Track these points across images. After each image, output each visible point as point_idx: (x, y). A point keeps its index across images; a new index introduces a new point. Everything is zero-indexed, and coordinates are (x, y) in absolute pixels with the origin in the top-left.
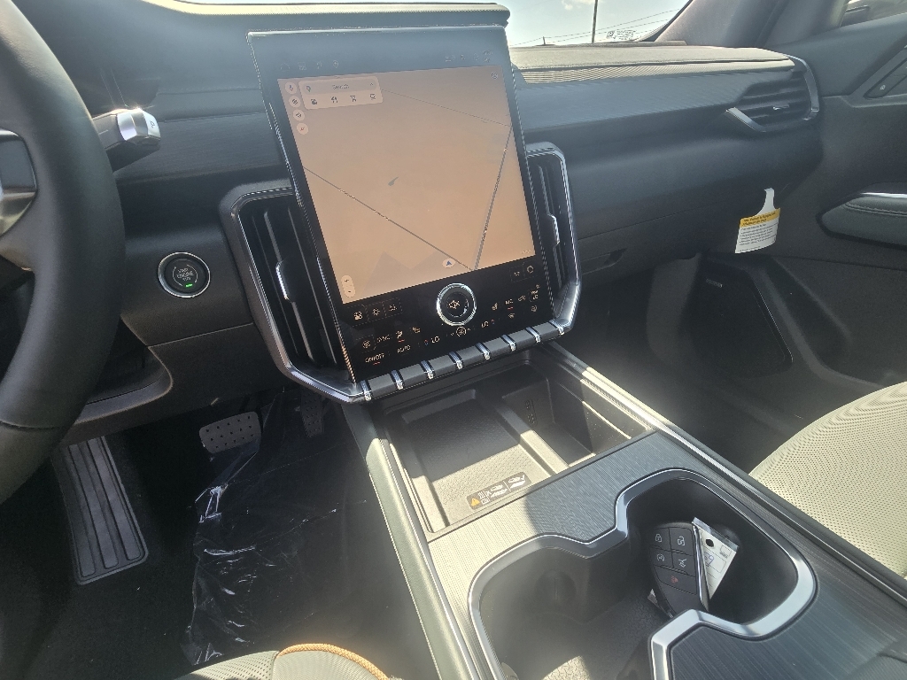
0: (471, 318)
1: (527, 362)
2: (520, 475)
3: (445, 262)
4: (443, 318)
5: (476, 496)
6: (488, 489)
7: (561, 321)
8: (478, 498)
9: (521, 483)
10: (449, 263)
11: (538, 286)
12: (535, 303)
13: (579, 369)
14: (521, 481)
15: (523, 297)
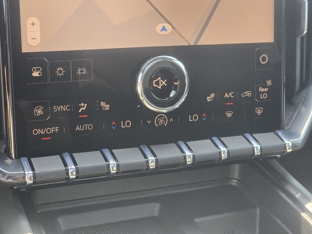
0: (177, 106)
1: (234, 182)
3: (159, 27)
4: (143, 98)
7: (291, 134)
10: (164, 29)
11: (269, 83)
12: (262, 104)
13: (302, 200)
15: (248, 94)
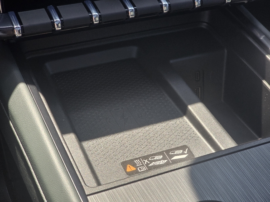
2: (183, 148)
5: (132, 162)
6: (146, 157)
8: (134, 165)
9: (184, 156)
14: (183, 154)
